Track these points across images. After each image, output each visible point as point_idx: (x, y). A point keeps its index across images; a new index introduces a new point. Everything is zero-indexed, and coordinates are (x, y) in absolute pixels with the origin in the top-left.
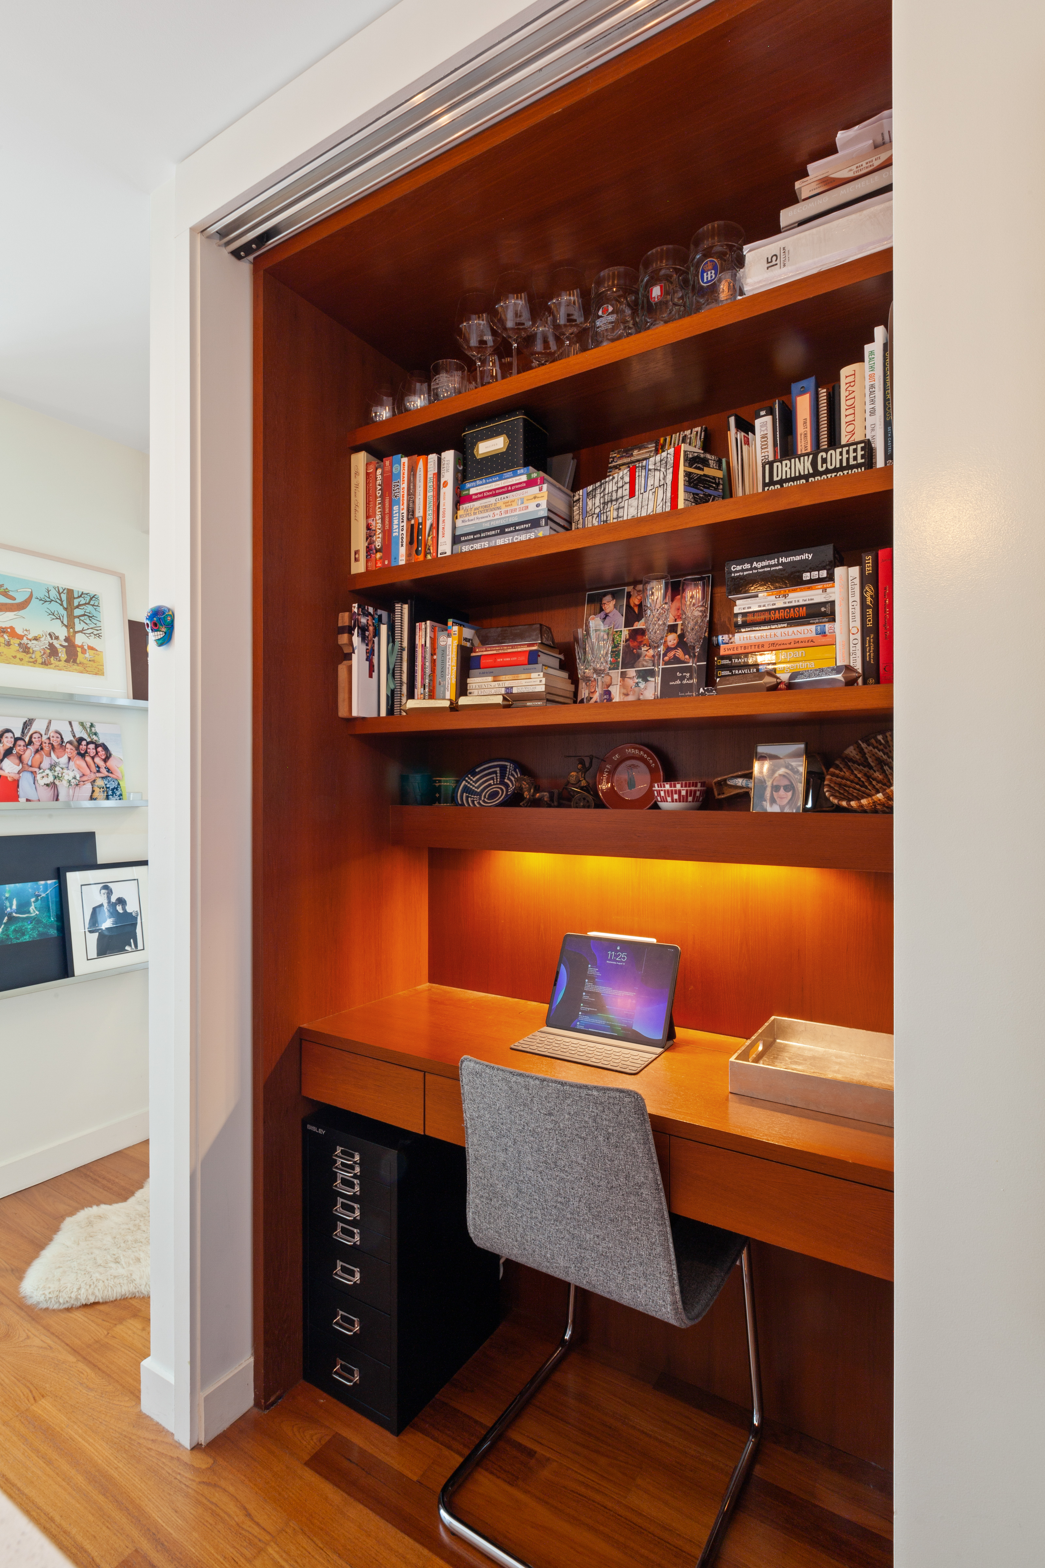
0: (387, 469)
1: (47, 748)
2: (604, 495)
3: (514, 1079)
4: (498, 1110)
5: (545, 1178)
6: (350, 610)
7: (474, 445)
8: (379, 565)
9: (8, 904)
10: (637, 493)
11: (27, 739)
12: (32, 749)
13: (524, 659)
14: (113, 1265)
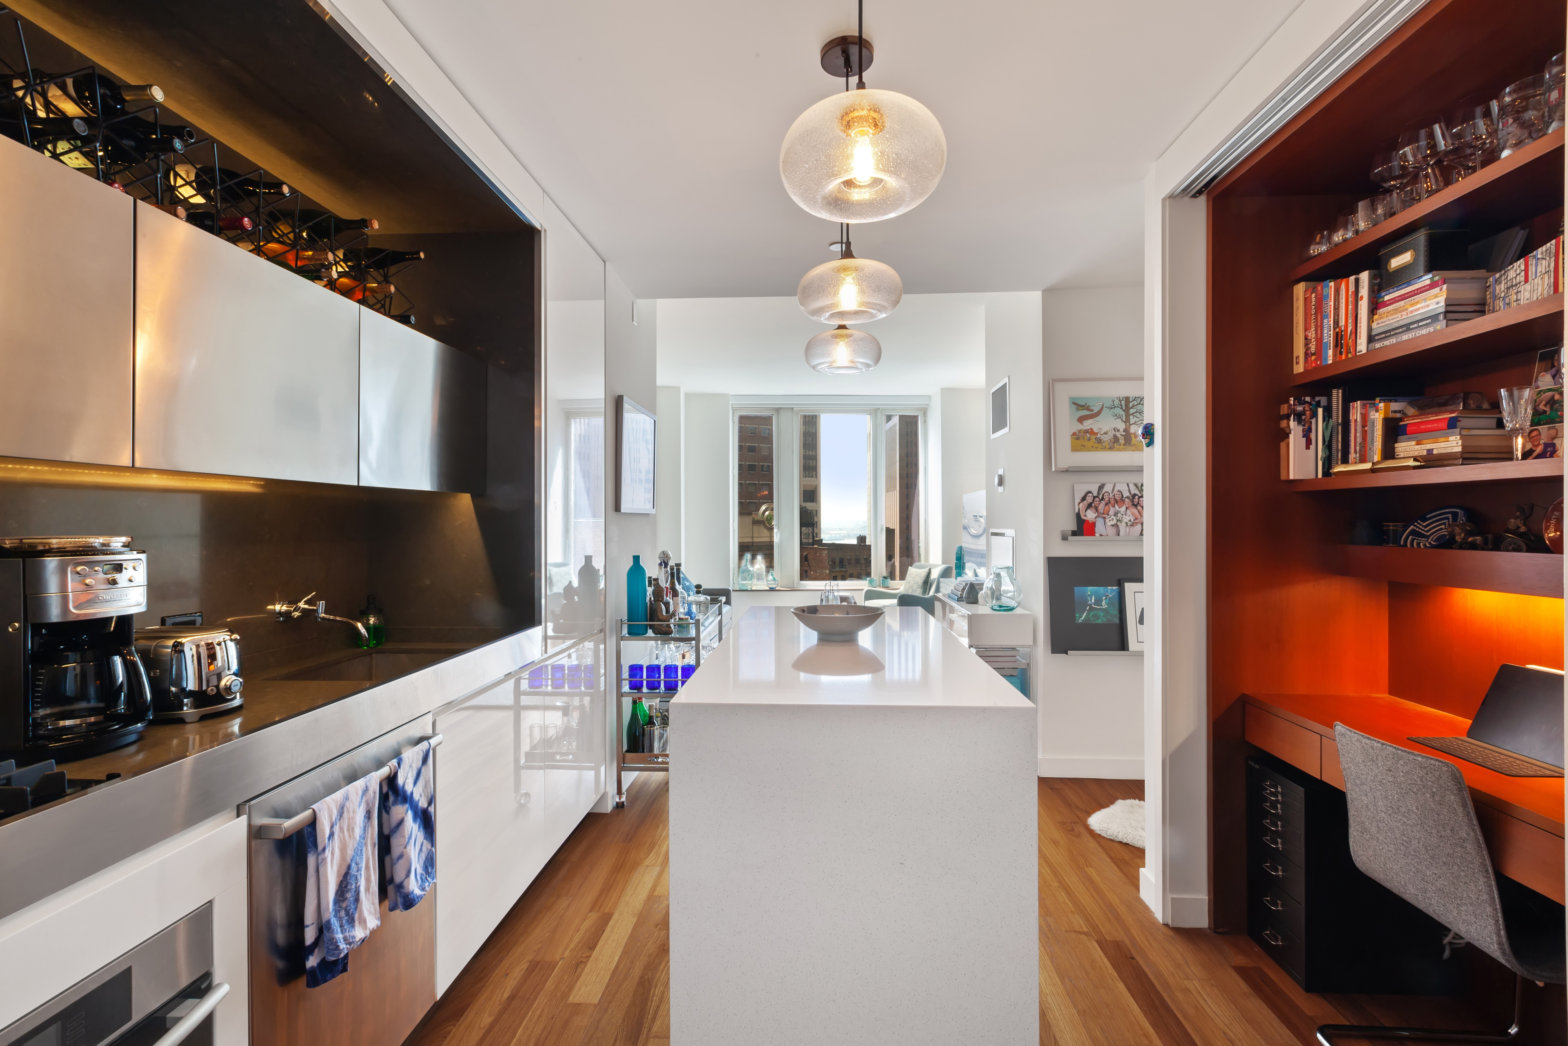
0: (1319, 292)
1: (1112, 502)
2: (1507, 281)
3: (1364, 741)
4: (1358, 763)
5: (1393, 820)
6: (1288, 402)
7: (1388, 261)
8: (1314, 365)
9: (1089, 599)
10: (1530, 279)
11: (1101, 497)
12: (1103, 503)
13: (1444, 425)
14: (1141, 830)
